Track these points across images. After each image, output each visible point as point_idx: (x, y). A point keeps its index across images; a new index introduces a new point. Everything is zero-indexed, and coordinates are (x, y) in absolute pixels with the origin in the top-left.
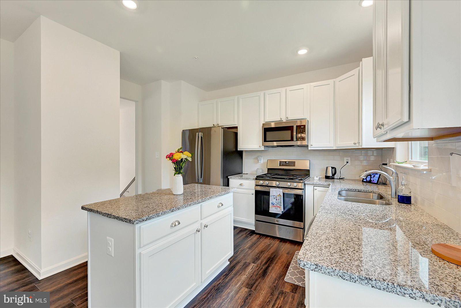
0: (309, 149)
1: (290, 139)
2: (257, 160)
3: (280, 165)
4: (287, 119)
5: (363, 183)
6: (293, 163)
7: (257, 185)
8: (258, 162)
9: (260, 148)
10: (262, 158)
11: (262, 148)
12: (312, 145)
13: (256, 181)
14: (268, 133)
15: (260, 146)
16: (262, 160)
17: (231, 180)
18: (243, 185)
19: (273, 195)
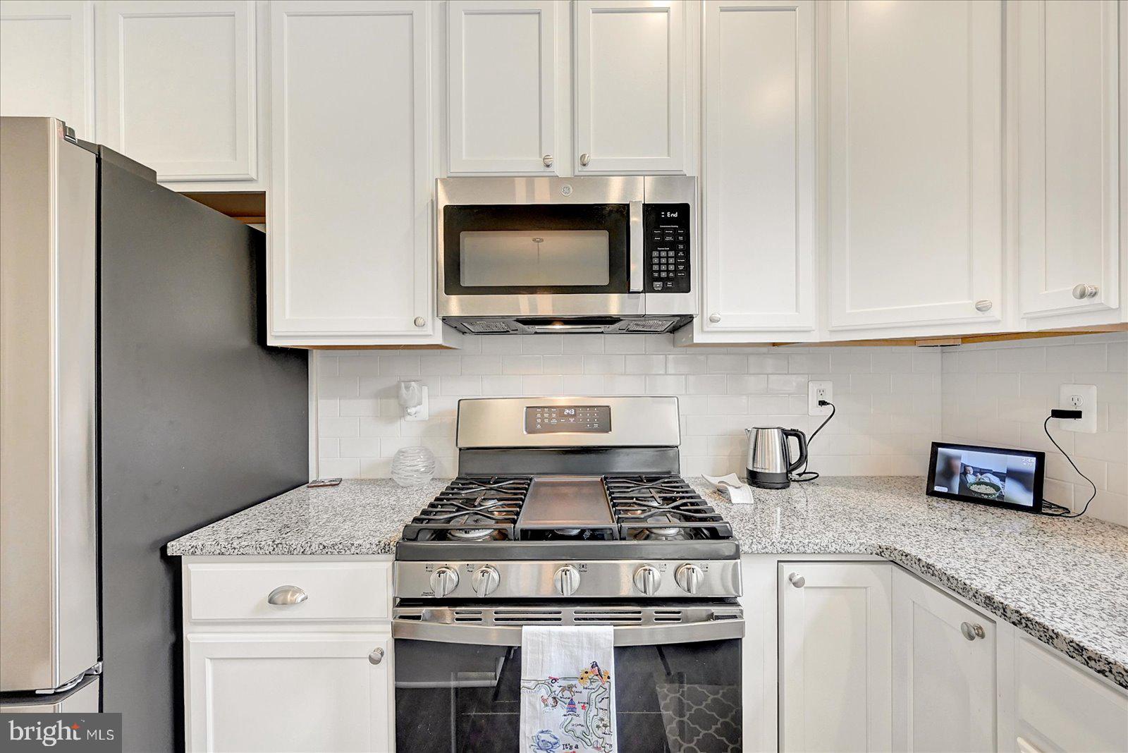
0: (698, 338)
1: (606, 283)
2: (393, 402)
3: (531, 429)
4: (579, 170)
5: (934, 501)
6: (602, 418)
7: (405, 602)
8: (403, 411)
9: (417, 331)
10: (425, 389)
11: (435, 334)
12: (712, 320)
13: (400, 566)
14: (472, 242)
15: (420, 322)
16: (425, 400)
17: (190, 566)
18: (299, 597)
19: (545, 677)
